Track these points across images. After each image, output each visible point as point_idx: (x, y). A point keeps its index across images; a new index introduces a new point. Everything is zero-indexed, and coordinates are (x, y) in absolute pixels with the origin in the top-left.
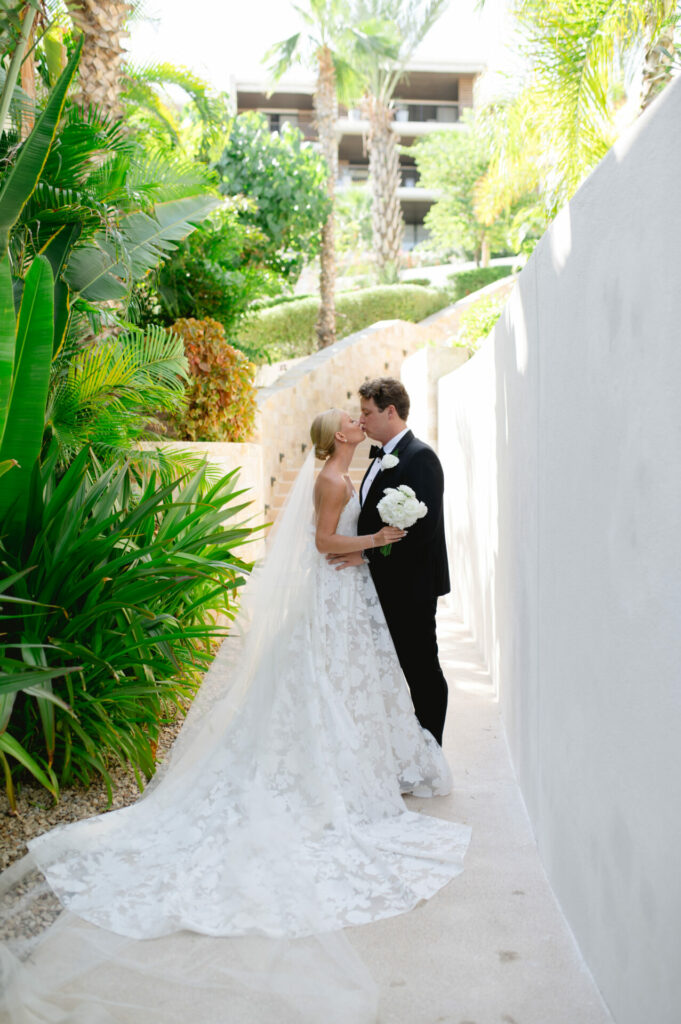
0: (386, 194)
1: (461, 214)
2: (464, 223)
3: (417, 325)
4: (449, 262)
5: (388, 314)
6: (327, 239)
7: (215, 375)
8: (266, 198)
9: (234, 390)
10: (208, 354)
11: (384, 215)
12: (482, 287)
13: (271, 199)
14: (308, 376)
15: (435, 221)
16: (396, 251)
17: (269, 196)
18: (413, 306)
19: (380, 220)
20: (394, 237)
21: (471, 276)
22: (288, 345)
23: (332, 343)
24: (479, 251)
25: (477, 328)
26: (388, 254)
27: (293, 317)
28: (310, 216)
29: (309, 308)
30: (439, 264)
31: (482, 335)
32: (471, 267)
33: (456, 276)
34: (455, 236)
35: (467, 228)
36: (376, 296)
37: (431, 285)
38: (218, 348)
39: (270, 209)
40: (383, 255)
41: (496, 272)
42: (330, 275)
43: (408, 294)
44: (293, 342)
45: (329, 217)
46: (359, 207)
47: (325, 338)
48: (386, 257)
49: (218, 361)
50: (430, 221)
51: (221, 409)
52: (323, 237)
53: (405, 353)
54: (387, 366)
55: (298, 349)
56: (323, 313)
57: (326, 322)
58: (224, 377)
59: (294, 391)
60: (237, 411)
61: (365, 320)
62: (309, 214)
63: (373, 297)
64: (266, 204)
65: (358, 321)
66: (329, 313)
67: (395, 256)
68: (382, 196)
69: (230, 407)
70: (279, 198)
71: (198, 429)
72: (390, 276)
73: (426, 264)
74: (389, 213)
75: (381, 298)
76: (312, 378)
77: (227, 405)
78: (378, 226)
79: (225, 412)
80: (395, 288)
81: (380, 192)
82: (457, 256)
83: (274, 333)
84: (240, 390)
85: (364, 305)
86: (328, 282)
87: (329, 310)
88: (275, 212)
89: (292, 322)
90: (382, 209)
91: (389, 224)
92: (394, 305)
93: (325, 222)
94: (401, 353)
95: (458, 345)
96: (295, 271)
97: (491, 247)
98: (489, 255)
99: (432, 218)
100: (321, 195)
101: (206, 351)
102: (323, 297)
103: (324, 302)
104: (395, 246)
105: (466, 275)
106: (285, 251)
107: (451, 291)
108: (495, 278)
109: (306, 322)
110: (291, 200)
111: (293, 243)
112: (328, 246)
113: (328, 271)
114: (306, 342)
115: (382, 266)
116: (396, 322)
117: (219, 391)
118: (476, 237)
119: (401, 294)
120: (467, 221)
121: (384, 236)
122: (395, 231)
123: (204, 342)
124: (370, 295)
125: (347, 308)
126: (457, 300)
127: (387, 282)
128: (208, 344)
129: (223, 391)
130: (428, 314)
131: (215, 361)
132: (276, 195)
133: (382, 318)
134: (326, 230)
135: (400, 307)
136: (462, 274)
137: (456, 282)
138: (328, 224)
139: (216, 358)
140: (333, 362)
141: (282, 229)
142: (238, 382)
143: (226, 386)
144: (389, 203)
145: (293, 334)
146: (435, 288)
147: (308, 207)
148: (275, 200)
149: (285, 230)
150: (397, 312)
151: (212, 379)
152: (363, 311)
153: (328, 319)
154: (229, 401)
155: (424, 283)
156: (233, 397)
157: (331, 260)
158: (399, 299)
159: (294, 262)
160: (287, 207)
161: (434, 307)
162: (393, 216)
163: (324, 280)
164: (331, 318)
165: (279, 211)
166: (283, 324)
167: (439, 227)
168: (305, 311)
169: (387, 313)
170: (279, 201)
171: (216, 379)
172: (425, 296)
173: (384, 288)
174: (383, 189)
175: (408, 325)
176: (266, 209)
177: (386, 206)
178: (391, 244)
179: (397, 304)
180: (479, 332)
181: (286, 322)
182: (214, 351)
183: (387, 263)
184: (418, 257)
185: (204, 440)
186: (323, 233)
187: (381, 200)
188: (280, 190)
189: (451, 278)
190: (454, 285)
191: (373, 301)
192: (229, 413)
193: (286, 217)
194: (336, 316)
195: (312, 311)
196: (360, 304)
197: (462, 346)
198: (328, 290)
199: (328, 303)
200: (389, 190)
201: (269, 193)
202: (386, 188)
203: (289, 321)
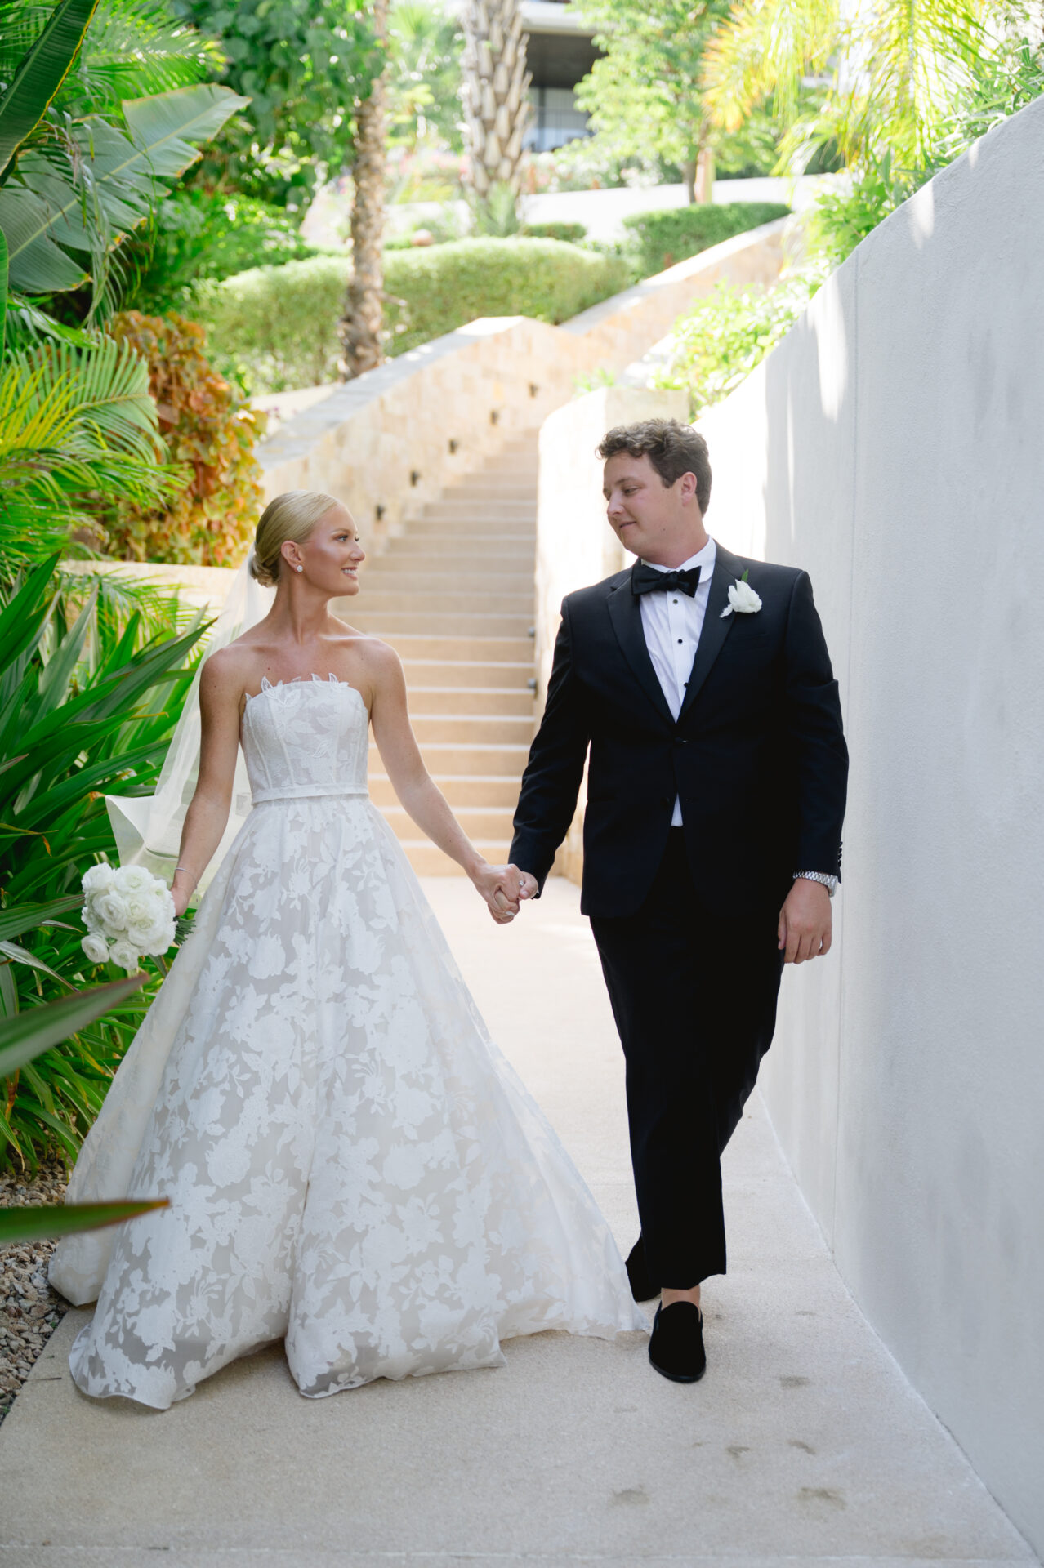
0: (496, 33)
1: (660, 83)
2: (665, 103)
3: (560, 331)
4: (621, 183)
5: (496, 304)
6: (369, 130)
7: (186, 431)
8: (243, 36)
9: (226, 464)
10: (174, 387)
11: (491, 79)
12: (701, 250)
13: (253, 40)
14: (332, 433)
15: (600, 97)
16: (515, 162)
17: (249, 33)
18: (551, 287)
19: (482, 89)
20: (512, 130)
21: (677, 223)
22: (270, 360)
23: (374, 365)
24: (693, 165)
25: (706, 353)
26: (497, 168)
27: (282, 300)
28: (337, 81)
29: (319, 280)
30: (597, 187)
31: (719, 367)
32: (672, 199)
33: (642, 220)
34: (645, 131)
35: (672, 114)
36: (470, 260)
37: (588, 239)
38: (194, 375)
39: (249, 62)
40: (486, 168)
41: (731, 216)
42: (373, 211)
43: (540, 259)
44: (280, 354)
45: (376, 83)
46: (418, 43)
47: (360, 351)
48: (492, 174)
49: (192, 402)
50: (590, 94)
51: (197, 501)
52: (361, 128)
53: (533, 390)
54: (494, 417)
55: (291, 372)
56: (355, 295)
57: (362, 313)
58: (206, 436)
59: (306, 466)
60: (229, 506)
61: (444, 312)
62: (336, 76)
63: (462, 262)
64: (243, 50)
65: (429, 314)
66: (369, 295)
67: (512, 173)
68: (486, 37)
69: (216, 498)
70: (269, 38)
71: (150, 539)
72: (501, 216)
73: (569, 184)
74: (502, 75)
75: (482, 265)
76: (341, 439)
77: (208, 492)
78: (476, 102)
79: (206, 507)
80: (516, 246)
81: (483, 26)
82: (641, 167)
83: (241, 333)
84: (235, 464)
85: (442, 280)
86: (369, 226)
87: (372, 289)
88: (261, 68)
89: (281, 311)
90: (486, 67)
91: (499, 101)
92: (509, 283)
93: (366, 95)
94: (526, 391)
95: (666, 386)
96: (299, 202)
97: (720, 155)
98: (712, 173)
99: (594, 88)
100: (359, 35)
101: (170, 381)
102: (358, 262)
103: (358, 272)
104: (513, 150)
105: (666, 220)
106: (274, 154)
107: (631, 253)
108: (730, 230)
109: (311, 311)
110: (296, 44)
111: (294, 137)
112: (372, 146)
113: (370, 203)
114: (310, 357)
115: (484, 194)
116: (515, 321)
117: (196, 464)
118: (690, 136)
119: (525, 259)
120: (671, 99)
121: (488, 126)
122: (513, 116)
123: (166, 362)
124: (456, 258)
125: (405, 285)
126: (645, 275)
127: (492, 231)
128: (172, 366)
129: (202, 464)
130: (583, 306)
131: (187, 403)
132: (265, 30)
133: (484, 312)
134: (367, 111)
135: (522, 288)
136: (657, 217)
137: (644, 235)
138: (372, 99)
139: (188, 395)
140: (382, 404)
141: (273, 107)
142: (234, 447)
143: (209, 455)
144: (502, 53)
145: (284, 337)
146: (597, 249)
147: (334, 60)
148: (260, 43)
149: (279, 108)
150: (515, 298)
151: (182, 438)
152: (440, 292)
153: (367, 308)
154: (213, 484)
155: (570, 233)
156: (224, 478)
157: (375, 180)
158: (521, 269)
159: (298, 180)
160: (287, 58)
161: (597, 289)
162: (510, 84)
163: (360, 224)
164: (373, 306)
165: (270, 67)
166: (259, 313)
167: (610, 109)
168: (311, 288)
169: (493, 299)
170: (269, 46)
171: (190, 438)
172: (577, 264)
173: (489, 245)
174: (490, 21)
175: (539, 328)
176: (243, 61)
177: (496, 58)
178: (504, 144)
179: (518, 281)
180: (712, 362)
181: (266, 310)
182: (186, 382)
183: (495, 187)
184: (552, 168)
185: (161, 561)
186: (361, 117)
187: (485, 45)
188: (273, 21)
189: (630, 224)
190: (638, 240)
191: (463, 271)
192: (215, 508)
193: (285, 81)
194: (384, 303)
195: (328, 287)
196: (434, 275)
197: (675, 389)
198: (367, 245)
199: (368, 273)
200: (501, 23)
201: (249, 25)
202: (497, 18)
203: (275, 307)
